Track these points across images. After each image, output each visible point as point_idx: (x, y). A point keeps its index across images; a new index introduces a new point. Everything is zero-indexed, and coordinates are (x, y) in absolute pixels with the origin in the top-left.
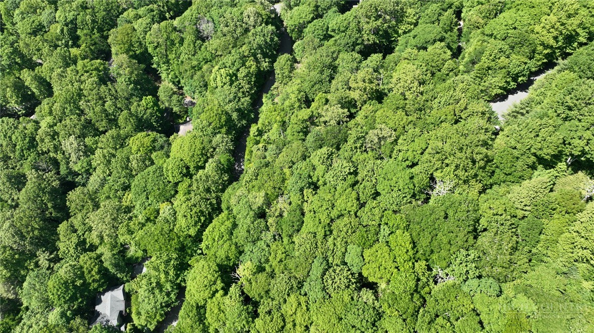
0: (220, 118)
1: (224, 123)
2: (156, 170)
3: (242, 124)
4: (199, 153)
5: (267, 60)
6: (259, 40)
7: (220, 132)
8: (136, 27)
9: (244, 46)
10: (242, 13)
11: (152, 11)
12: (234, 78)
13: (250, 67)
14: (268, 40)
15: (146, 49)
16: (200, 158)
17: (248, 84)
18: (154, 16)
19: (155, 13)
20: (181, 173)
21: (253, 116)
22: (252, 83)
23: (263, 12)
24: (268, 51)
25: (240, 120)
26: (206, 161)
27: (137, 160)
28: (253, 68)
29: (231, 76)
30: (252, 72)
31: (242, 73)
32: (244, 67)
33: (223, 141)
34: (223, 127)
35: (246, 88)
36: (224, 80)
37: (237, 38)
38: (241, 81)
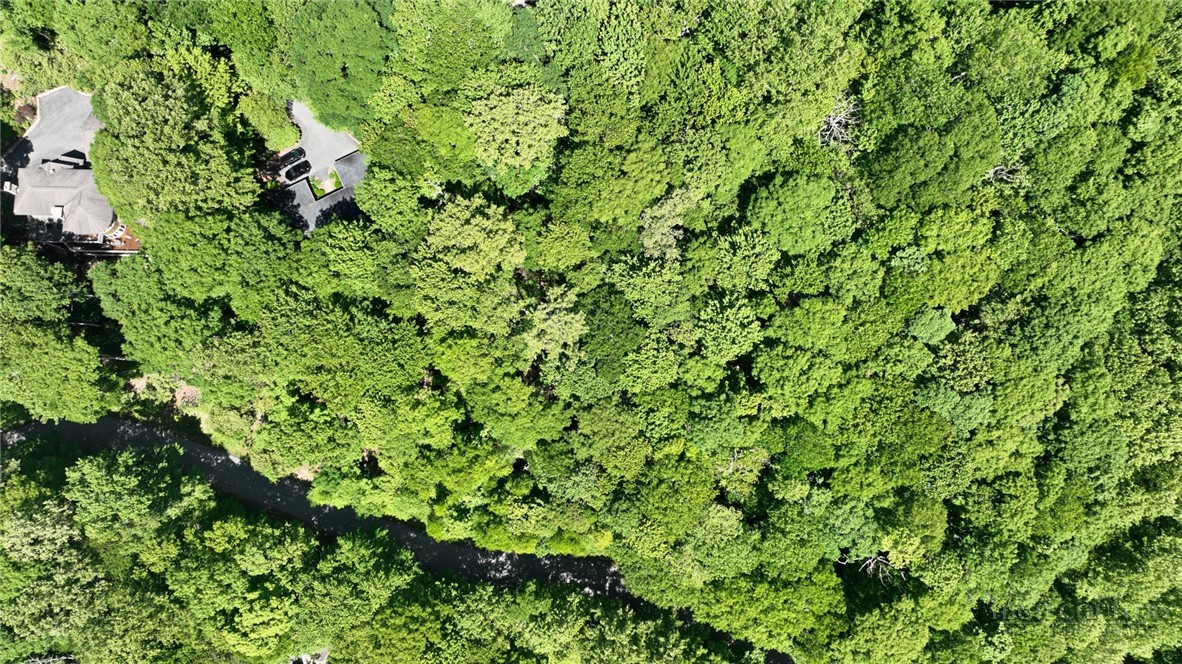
3: (414, 560)
5: (186, 489)
13: (231, 539)
17: (282, 543)
23: (16, 494)
26: (528, 653)
28: (236, 528)
29: (266, 596)
30: (246, 532)
31: (255, 563)
32: (237, 557)
33: (480, 611)
34: (438, 612)
35: (295, 550)
36: (278, 615)
37: (109, 578)
38: (275, 566)
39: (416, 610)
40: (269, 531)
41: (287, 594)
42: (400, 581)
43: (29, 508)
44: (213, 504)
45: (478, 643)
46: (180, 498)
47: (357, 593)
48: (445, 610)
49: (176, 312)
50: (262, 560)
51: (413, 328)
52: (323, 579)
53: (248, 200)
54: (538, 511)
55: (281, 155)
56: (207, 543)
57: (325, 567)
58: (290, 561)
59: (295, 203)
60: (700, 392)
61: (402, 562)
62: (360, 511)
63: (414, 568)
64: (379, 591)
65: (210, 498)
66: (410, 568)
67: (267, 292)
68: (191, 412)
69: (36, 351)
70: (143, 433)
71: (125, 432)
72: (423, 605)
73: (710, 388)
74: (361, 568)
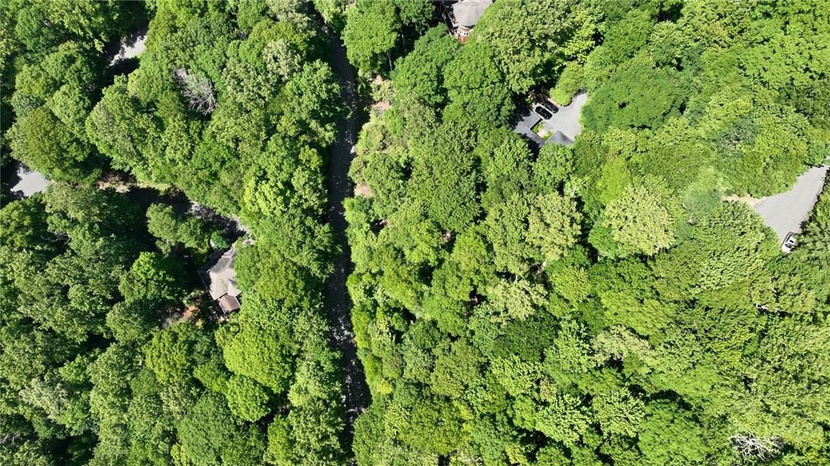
0: (295, 286)
1: (303, 293)
2: (217, 409)
3: (329, 274)
4: (279, 359)
5: (328, 127)
6: (309, 101)
7: (301, 309)
8: (57, 112)
9: (283, 118)
10: (259, 55)
11: (71, 60)
12: (288, 194)
13: (308, 161)
14: (324, 96)
15: (94, 147)
16: (283, 367)
17: (315, 191)
18: (79, 71)
19: (78, 63)
20: (262, 403)
21: (341, 250)
22: (320, 186)
23: (298, 39)
24: (327, 113)
25: (323, 268)
26: (294, 368)
27: (176, 399)
28: (316, 161)
29: (282, 193)
30: (315, 168)
31: (299, 179)
32: (300, 168)
33: (312, 327)
34: (303, 300)
35: (313, 200)
36: (273, 204)
37: (266, 105)
38: (301, 192)
39: (300, 285)
40: (320, 181)
41: (286, 205)
42: (315, 269)
43: (293, 48)
44: (324, 145)
45: (291, 332)
46: (323, 126)
47: (300, 245)
48: (305, 304)
49: (432, 76)
50: (302, 182)
51: (477, 213)
52: (302, 223)
53: (516, 88)
54: (387, 339)
55: (549, 100)
56: (302, 149)
57: (309, 222)
58: (306, 200)
59: (524, 118)
60: (511, 416)
61: (327, 267)
62: (348, 231)
63: (324, 276)
64: (305, 258)
65: (327, 142)
66: (324, 273)
67: (465, 119)
68: (372, 115)
69: (381, 16)
70: (350, 95)
71: (348, 85)
72: (304, 289)
73: (517, 422)
74: (315, 242)
